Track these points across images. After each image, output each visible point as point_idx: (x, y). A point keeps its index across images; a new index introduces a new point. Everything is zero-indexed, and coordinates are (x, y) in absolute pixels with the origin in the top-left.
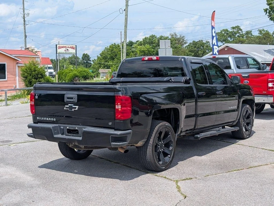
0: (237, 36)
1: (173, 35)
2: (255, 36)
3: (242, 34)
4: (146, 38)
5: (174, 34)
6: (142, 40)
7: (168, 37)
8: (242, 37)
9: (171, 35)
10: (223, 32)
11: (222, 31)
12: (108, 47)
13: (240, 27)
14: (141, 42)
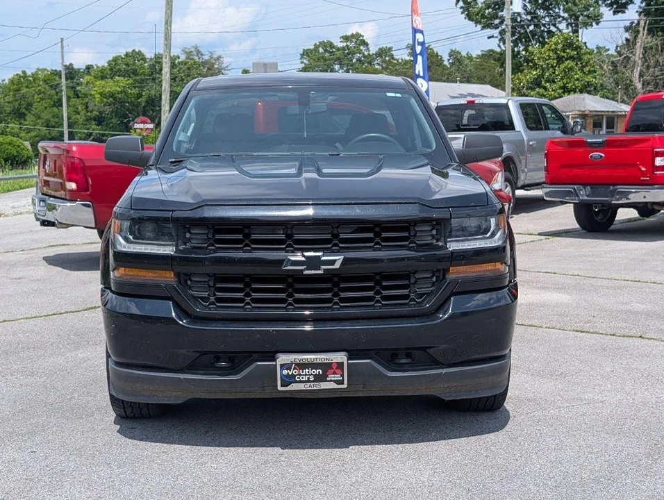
0: (357, 60)
1: (191, 52)
2: (400, 61)
3: (369, 54)
4: (115, 59)
5: (193, 50)
6: (106, 65)
7: (179, 58)
8: (370, 63)
9: (186, 52)
10: (321, 50)
11: (319, 46)
12: (4, 80)
13: (363, 36)
14: (102, 70)
